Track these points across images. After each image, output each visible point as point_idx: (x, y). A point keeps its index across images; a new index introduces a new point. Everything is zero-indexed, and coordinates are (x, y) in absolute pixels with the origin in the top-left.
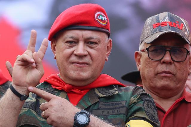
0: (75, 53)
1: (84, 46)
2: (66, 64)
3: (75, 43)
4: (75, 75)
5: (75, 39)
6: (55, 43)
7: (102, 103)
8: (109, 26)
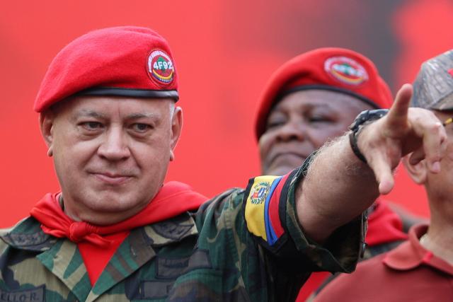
0: (101, 151)
1: (122, 136)
2: (77, 175)
3: (101, 126)
4: (100, 199)
5: (101, 118)
6: (49, 118)
7: (163, 261)
8: (178, 81)
